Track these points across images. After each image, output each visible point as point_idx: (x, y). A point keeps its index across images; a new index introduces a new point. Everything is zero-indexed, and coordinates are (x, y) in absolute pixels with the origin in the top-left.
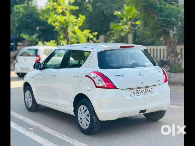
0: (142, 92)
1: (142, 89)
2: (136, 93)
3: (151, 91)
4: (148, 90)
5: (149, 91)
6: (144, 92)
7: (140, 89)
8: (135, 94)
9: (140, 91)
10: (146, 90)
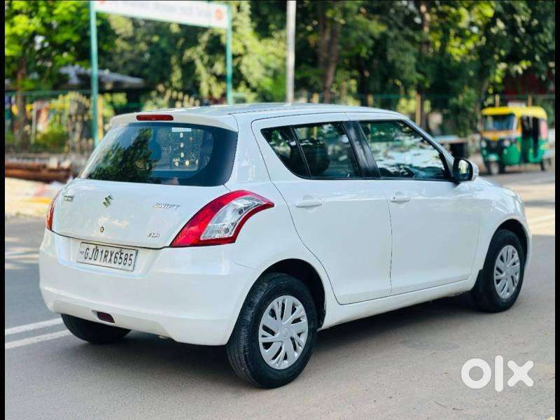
0: (106, 256)
1: (110, 249)
2: (90, 255)
3: (129, 262)
4: (123, 256)
5: (123, 259)
6: (110, 260)
7: (105, 249)
8: (88, 258)
9: (102, 252)
10: (118, 256)
